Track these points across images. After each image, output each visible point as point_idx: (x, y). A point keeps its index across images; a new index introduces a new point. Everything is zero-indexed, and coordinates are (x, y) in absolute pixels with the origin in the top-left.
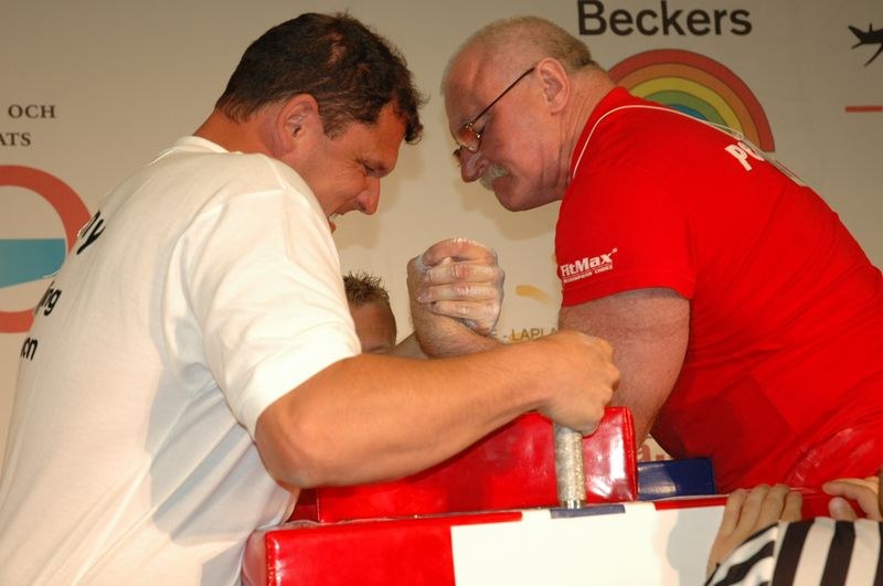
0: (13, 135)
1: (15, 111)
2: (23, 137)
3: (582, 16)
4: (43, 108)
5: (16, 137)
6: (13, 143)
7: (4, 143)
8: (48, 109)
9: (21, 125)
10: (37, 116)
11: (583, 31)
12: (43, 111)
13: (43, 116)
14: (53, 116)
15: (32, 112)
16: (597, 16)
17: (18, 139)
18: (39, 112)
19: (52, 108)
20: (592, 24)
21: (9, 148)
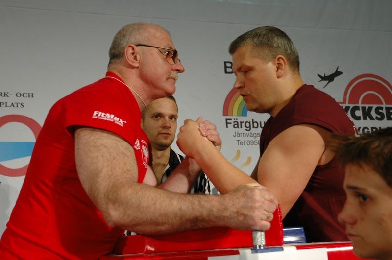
0: (17, 104)
1: (19, 95)
2: (21, 105)
3: (226, 67)
4: (29, 94)
5: (18, 104)
6: (17, 107)
7: (14, 107)
8: (31, 94)
9: (21, 100)
10: (26, 97)
11: (226, 72)
12: (29, 95)
13: (29, 97)
14: (32, 97)
15: (25, 95)
16: (231, 67)
17: (19, 105)
18: (28, 95)
19: (32, 94)
20: (229, 70)
21: (16, 108)
